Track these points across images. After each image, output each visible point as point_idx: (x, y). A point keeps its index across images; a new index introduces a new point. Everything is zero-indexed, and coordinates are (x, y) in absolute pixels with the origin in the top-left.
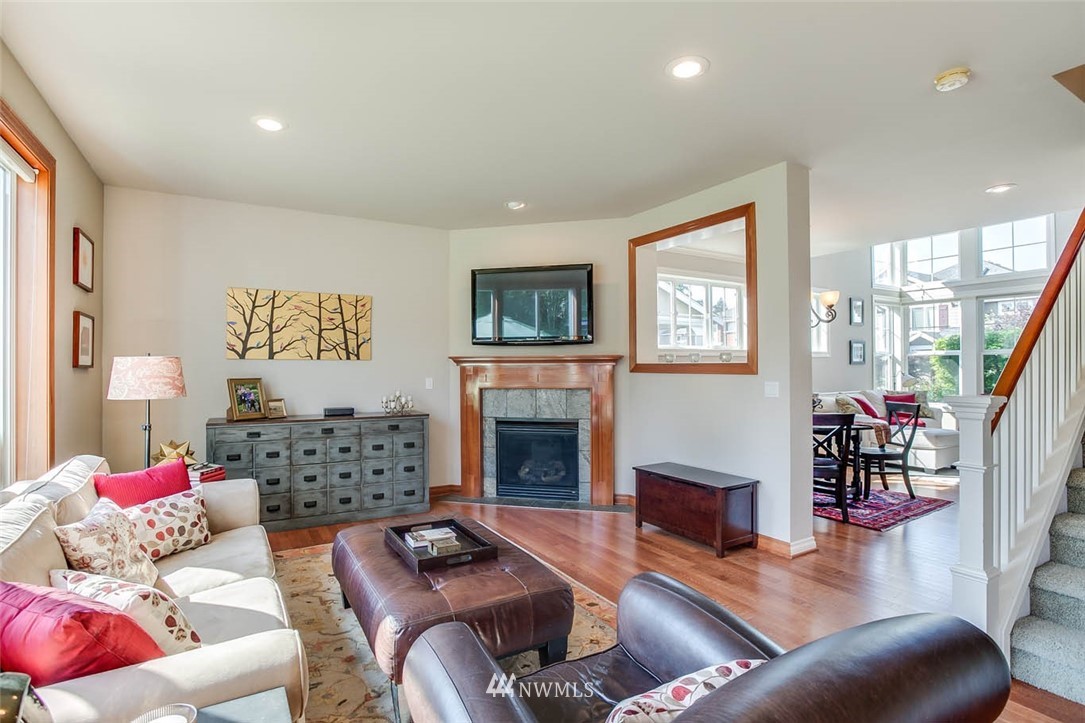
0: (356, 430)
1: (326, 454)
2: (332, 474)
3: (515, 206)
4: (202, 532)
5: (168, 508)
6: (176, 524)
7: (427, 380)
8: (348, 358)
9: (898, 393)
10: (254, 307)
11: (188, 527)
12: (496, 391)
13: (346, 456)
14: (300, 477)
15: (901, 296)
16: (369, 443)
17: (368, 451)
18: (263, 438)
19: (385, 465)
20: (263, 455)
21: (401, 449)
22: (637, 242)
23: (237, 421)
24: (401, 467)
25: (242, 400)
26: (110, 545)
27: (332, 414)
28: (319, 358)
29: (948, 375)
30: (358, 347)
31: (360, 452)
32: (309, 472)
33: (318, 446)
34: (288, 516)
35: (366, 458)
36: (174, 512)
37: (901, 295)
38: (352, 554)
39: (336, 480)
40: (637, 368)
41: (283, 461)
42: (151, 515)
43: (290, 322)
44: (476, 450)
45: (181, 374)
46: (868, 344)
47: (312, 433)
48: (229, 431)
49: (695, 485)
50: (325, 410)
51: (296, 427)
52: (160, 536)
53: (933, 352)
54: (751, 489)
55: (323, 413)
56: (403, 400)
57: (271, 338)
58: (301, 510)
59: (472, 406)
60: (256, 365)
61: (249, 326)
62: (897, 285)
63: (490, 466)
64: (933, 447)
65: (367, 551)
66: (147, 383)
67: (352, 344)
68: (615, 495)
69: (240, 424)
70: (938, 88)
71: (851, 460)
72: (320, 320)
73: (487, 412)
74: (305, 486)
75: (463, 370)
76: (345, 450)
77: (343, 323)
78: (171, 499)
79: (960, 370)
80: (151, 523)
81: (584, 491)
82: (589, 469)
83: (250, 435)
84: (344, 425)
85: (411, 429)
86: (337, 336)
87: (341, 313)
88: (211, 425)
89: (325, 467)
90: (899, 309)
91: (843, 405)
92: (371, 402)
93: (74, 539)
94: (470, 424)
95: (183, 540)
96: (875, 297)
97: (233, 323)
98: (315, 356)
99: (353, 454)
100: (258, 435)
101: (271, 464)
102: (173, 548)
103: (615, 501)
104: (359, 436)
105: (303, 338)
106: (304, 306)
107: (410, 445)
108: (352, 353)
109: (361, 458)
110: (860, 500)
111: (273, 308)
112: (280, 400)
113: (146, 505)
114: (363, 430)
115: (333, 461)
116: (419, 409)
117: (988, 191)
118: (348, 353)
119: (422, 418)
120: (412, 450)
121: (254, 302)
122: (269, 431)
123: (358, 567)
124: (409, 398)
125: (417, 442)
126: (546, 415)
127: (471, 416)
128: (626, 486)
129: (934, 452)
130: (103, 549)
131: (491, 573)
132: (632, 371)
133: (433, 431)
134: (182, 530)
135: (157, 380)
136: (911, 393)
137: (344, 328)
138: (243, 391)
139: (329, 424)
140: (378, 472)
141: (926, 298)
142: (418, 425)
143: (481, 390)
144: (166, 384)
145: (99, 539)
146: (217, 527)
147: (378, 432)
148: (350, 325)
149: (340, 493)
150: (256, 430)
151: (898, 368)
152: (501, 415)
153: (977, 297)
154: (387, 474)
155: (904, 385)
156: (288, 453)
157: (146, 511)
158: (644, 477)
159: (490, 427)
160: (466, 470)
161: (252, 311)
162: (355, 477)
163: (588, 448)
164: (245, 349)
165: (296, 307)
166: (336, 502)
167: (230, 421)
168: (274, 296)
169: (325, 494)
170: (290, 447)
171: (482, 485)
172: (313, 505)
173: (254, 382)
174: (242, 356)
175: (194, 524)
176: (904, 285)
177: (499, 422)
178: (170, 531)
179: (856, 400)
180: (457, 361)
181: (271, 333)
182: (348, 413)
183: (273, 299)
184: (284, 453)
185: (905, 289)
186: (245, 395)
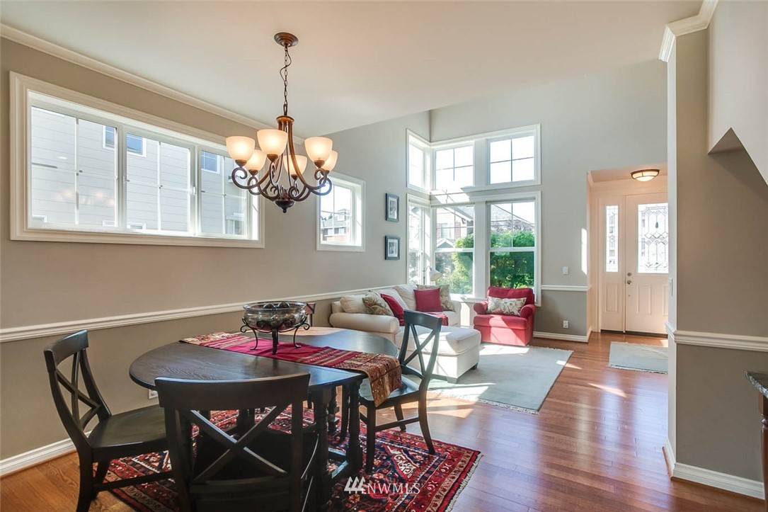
9: (426, 287)
29: (464, 269)
37: (431, 198)
46: (403, 239)
53: (455, 250)
62: (428, 189)
64: (454, 353)
79: (474, 265)
90: (428, 211)
91: (370, 305)
96: (409, 197)
129: (456, 358)
136: (437, 287)
141: (450, 202)
151: (428, 263)
153: (486, 202)
155: (432, 280)
176: (433, 189)
185: (434, 193)
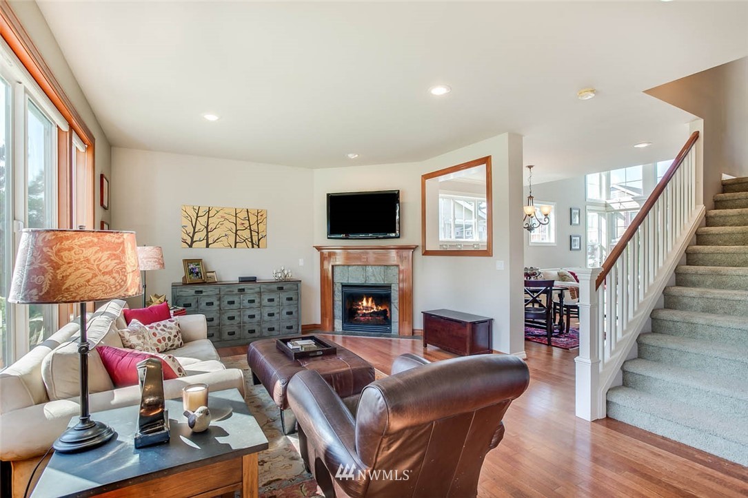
0: (258, 290)
1: (240, 303)
2: (244, 315)
3: (351, 156)
4: (179, 340)
5: (162, 327)
6: (167, 336)
7: (300, 260)
8: (253, 247)
10: (197, 217)
11: (172, 338)
12: (341, 267)
13: (252, 305)
14: (225, 317)
15: (606, 207)
16: (266, 298)
17: (265, 302)
18: (204, 294)
19: (275, 311)
20: (204, 304)
21: (284, 301)
22: (427, 177)
23: (189, 284)
24: (284, 312)
25: (191, 272)
26: (142, 340)
27: (243, 280)
28: (235, 247)
30: (259, 240)
31: (260, 302)
32: (231, 314)
33: (236, 299)
34: (218, 340)
35: (264, 306)
36: (165, 329)
37: (606, 205)
38: (259, 353)
39: (246, 319)
40: (426, 253)
41: (215, 307)
42: (154, 330)
43: (219, 225)
44: (329, 302)
45: (162, 256)
46: (583, 237)
47: (233, 291)
48: (184, 290)
49: (456, 321)
50: (239, 278)
51: (223, 288)
52: (159, 341)
54: (489, 323)
55: (238, 279)
56: (286, 273)
57: (207, 235)
58: (226, 336)
59: (328, 277)
60: (198, 251)
61: (194, 228)
62: (604, 199)
63: (339, 312)
65: (267, 351)
66: (145, 261)
67: (255, 239)
68: (413, 330)
69: (190, 286)
70: (580, 98)
71: (558, 309)
72: (236, 225)
73: (336, 280)
74: (228, 322)
75: (322, 254)
76: (252, 301)
77: (250, 226)
78: (163, 323)
80: (154, 334)
81: (395, 327)
82: (398, 314)
83: (197, 292)
84: (250, 287)
85: (290, 289)
86: (246, 234)
87: (249, 220)
88: (174, 286)
89: (240, 312)
90: (605, 215)
91: (562, 276)
92: (267, 273)
93: (127, 336)
94: (326, 287)
95: (170, 344)
96: (588, 207)
97: (185, 226)
98: (233, 246)
99: (256, 304)
100: (201, 292)
101: (209, 309)
102: (165, 348)
103: (413, 333)
104: (260, 293)
105: (226, 235)
106: (227, 216)
107: (290, 299)
108: (255, 244)
109: (261, 306)
110: (563, 333)
111: (208, 217)
112: (213, 272)
113: (151, 325)
114: (262, 290)
115: (245, 308)
116: (295, 277)
117: (636, 146)
118: (253, 244)
119: (297, 283)
120: (291, 302)
121: (197, 214)
122: (208, 290)
123: (262, 358)
124: (289, 271)
125: (294, 297)
126: (372, 281)
127: (327, 283)
128: (419, 325)
130: (140, 342)
131: (332, 360)
132: (423, 255)
133: (303, 291)
134: (169, 339)
135: (150, 260)
137: (250, 229)
138: (192, 266)
139: (242, 286)
140: (271, 315)
141: (622, 208)
142: (295, 287)
143: (333, 266)
144: (155, 262)
145: (138, 337)
146: (186, 339)
147: (271, 291)
148: (254, 227)
149: (249, 327)
150: (200, 289)
151: (604, 253)
152: (345, 281)
154: (277, 316)
156: (218, 303)
157: (151, 328)
158: (428, 317)
159: (338, 289)
160: (323, 315)
161: (196, 219)
162: (257, 317)
163: (397, 301)
164: (193, 242)
165: (222, 217)
166: (247, 332)
167: (185, 284)
168: (209, 210)
169: (240, 327)
170: (219, 299)
171: (333, 324)
172: (233, 333)
173: (198, 261)
174: (190, 246)
175: (175, 336)
176: (607, 199)
177: (344, 286)
178: (164, 339)
179: (571, 273)
180: (319, 248)
181: (208, 232)
182: (253, 280)
183: (209, 212)
184: (216, 303)
185: (608, 202)
186: (193, 269)
